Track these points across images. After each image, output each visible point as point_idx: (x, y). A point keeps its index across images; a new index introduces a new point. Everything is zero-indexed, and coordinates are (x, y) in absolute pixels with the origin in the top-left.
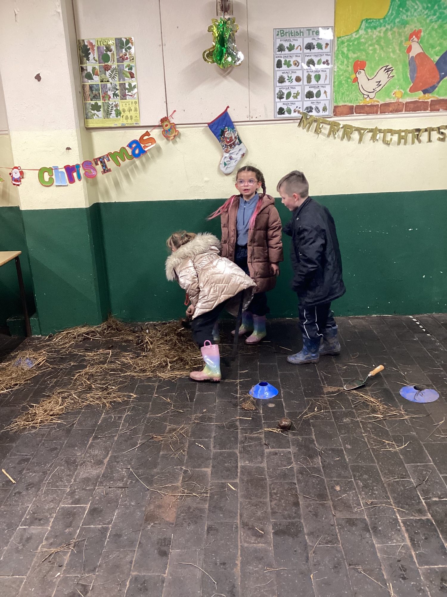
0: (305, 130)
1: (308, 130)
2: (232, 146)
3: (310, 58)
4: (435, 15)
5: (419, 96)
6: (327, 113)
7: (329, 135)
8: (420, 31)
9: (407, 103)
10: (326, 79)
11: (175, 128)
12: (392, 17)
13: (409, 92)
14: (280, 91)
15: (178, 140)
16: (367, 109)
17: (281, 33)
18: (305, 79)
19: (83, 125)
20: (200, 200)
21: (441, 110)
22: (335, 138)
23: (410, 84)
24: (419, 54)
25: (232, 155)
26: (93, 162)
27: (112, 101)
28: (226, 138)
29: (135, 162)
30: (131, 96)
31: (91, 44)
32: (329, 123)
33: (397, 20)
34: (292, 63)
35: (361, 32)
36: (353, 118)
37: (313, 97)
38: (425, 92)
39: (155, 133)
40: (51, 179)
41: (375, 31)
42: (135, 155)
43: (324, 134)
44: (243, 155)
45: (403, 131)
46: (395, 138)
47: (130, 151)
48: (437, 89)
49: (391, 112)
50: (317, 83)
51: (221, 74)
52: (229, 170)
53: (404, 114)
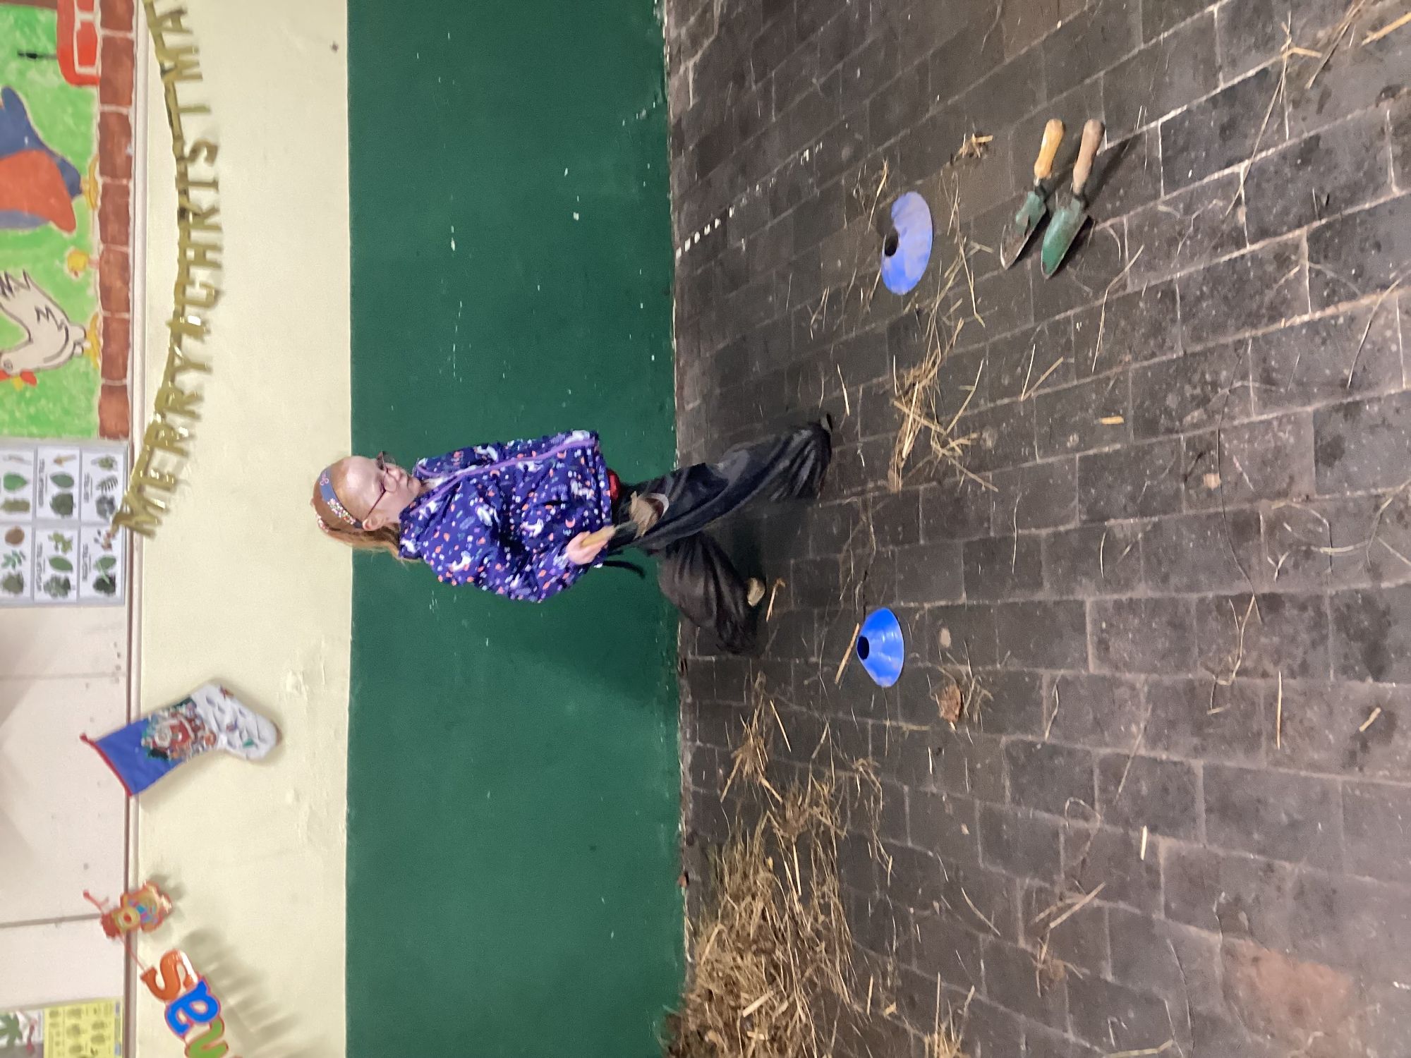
0: (164, 518)
1: (166, 511)
2: (196, 724)
5: (86, 208)
6: (120, 459)
7: (183, 453)
9: (104, 239)
10: (20, 460)
11: (137, 893)
13: (75, 234)
14: (47, 587)
15: (171, 884)
16: (114, 348)
18: (18, 517)
20: (349, 816)
21: (130, 151)
22: (191, 436)
23: (49, 229)
25: (224, 726)
28: (173, 742)
29: (232, 1012)
30: (32, 1029)
32: (149, 452)
36: (137, 385)
37: (70, 497)
38: (75, 190)
39: (149, 953)
43: (179, 466)
44: (225, 692)
45: (183, 252)
46: (200, 274)
47: (198, 1030)
48: (69, 159)
49: (127, 284)
50: (29, 485)
52: (268, 733)
53: (136, 250)
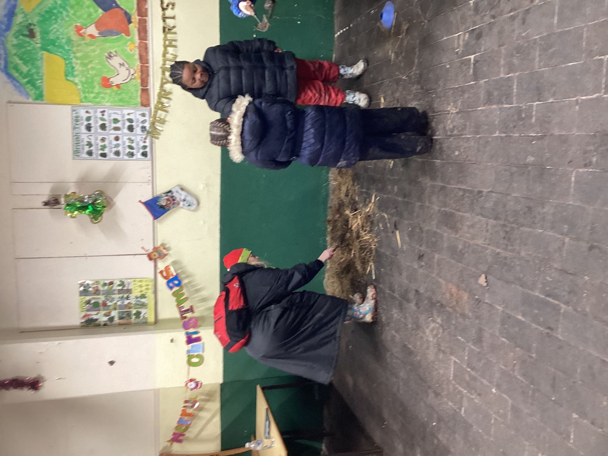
0: (162, 133)
1: (161, 131)
2: (173, 199)
3: (99, 128)
4: (61, 13)
5: (133, 28)
6: (147, 113)
7: (167, 112)
8: (76, 26)
9: (140, 39)
10: (117, 114)
11: (157, 248)
12: (64, 52)
14: (127, 155)
15: (167, 246)
16: (144, 76)
17: (76, 153)
18: (117, 132)
19: (152, 327)
21: (146, 7)
22: (169, 106)
23: (122, 36)
24: (97, 27)
25: (182, 200)
26: (185, 320)
27: (133, 301)
28: (167, 204)
29: (186, 284)
30: (129, 285)
31: (84, 316)
32: (156, 112)
33: (67, 48)
34: (103, 144)
35: (77, 80)
36: (152, 89)
37: (133, 126)
38: (130, 22)
39: (161, 266)
40: (197, 356)
41: (76, 68)
42: (179, 285)
43: (166, 116)
44: (182, 189)
45: (165, 43)
46: (170, 50)
47: (176, 289)
48: (128, 11)
49: (147, 54)
50: (120, 122)
51: (112, 207)
52: (195, 202)
53: (149, 42)
